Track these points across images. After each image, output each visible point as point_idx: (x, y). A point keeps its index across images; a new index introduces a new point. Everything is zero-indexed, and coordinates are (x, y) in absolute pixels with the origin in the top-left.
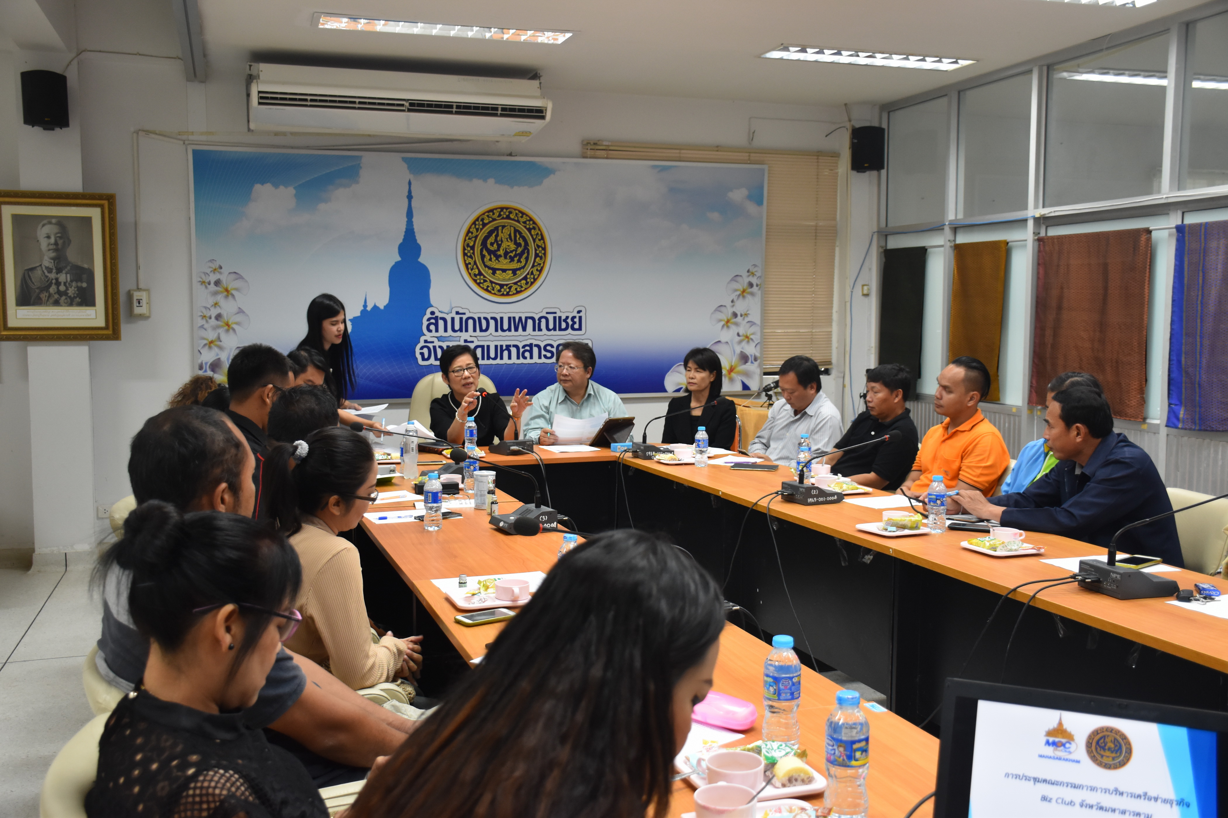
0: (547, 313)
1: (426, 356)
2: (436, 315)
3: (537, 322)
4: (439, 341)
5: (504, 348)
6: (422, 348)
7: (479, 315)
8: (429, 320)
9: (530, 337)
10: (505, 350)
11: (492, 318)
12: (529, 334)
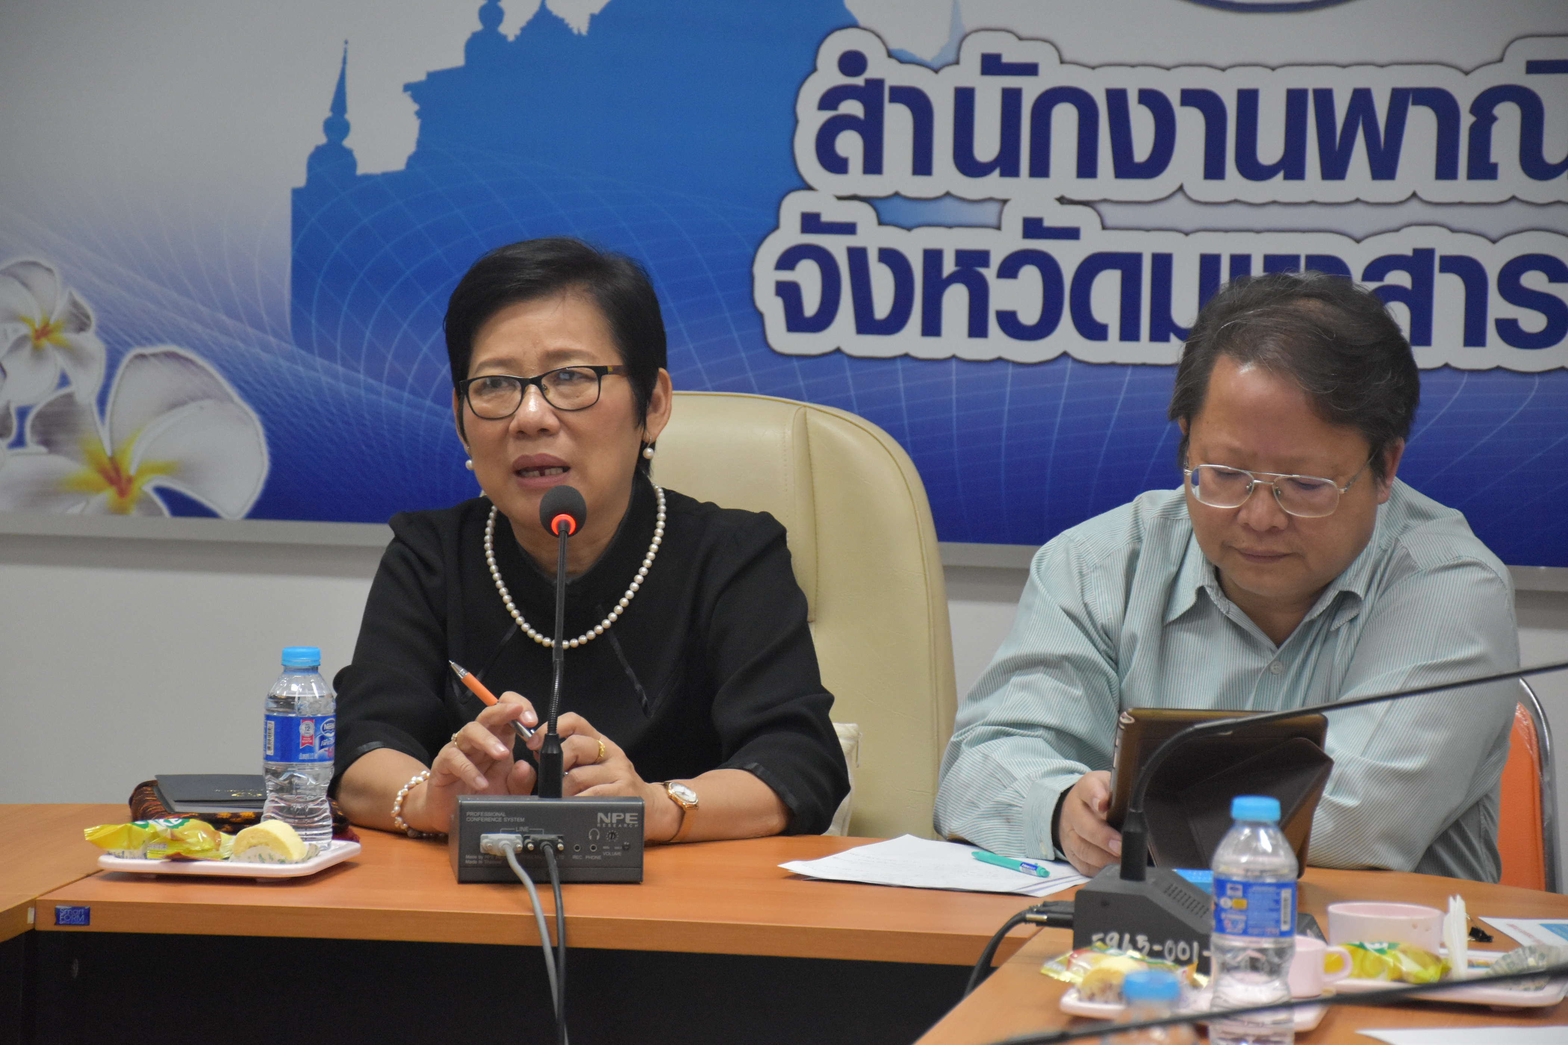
0: (1534, 67)
1: (811, 305)
2: (871, 73)
3: (1467, 120)
4: (881, 223)
6: (788, 260)
7: (1117, 79)
8: (830, 100)
9: (1415, 211)
11: (1190, 97)
12: (1414, 195)
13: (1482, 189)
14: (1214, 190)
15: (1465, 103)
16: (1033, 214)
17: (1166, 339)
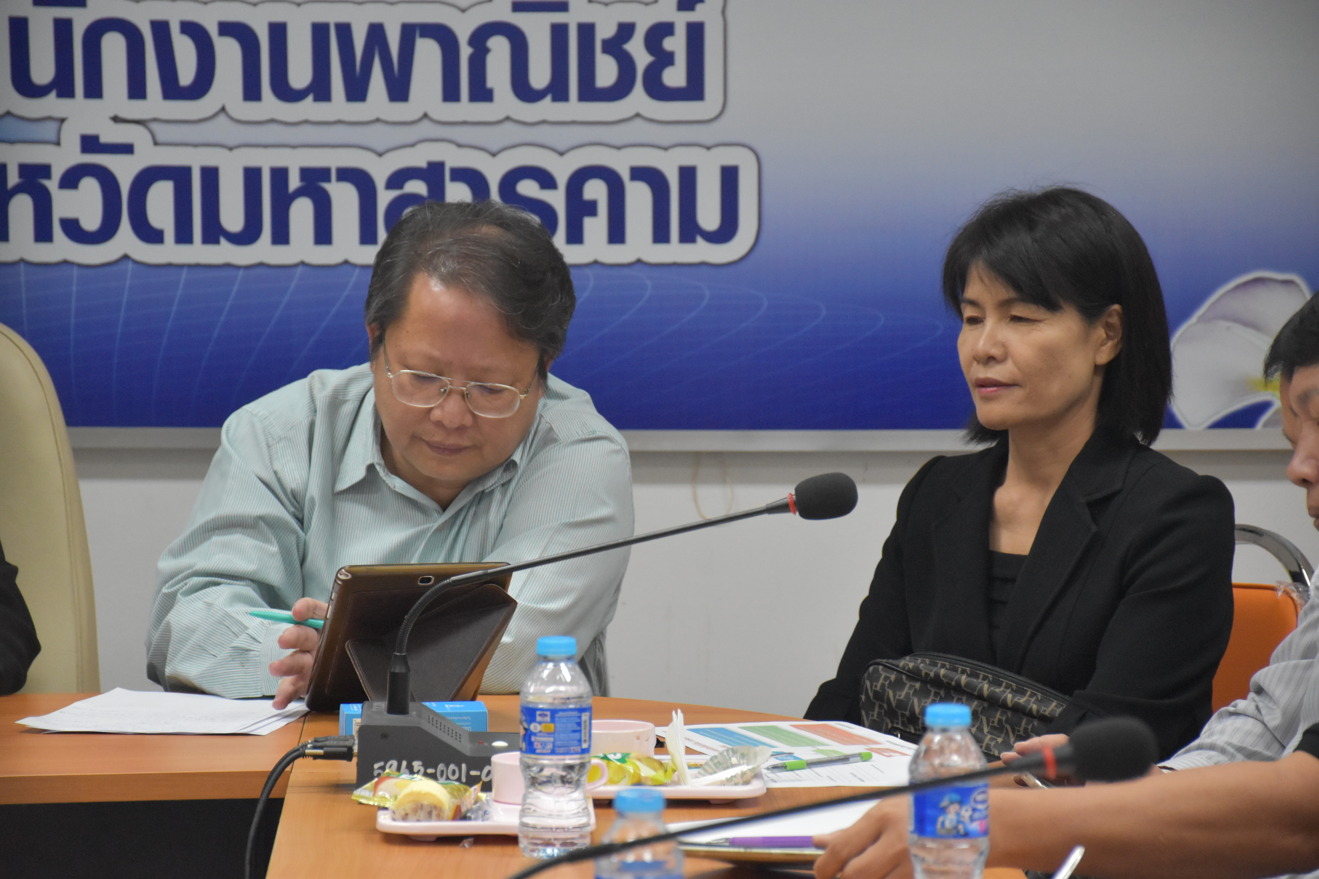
0: (518, 6)
3: (465, 52)
7: (160, 12)
9: (426, 129)
11: (227, 29)
12: (425, 116)
13: (481, 111)
14: (252, 110)
15: (463, 37)
16: (90, 131)
17: (217, 242)
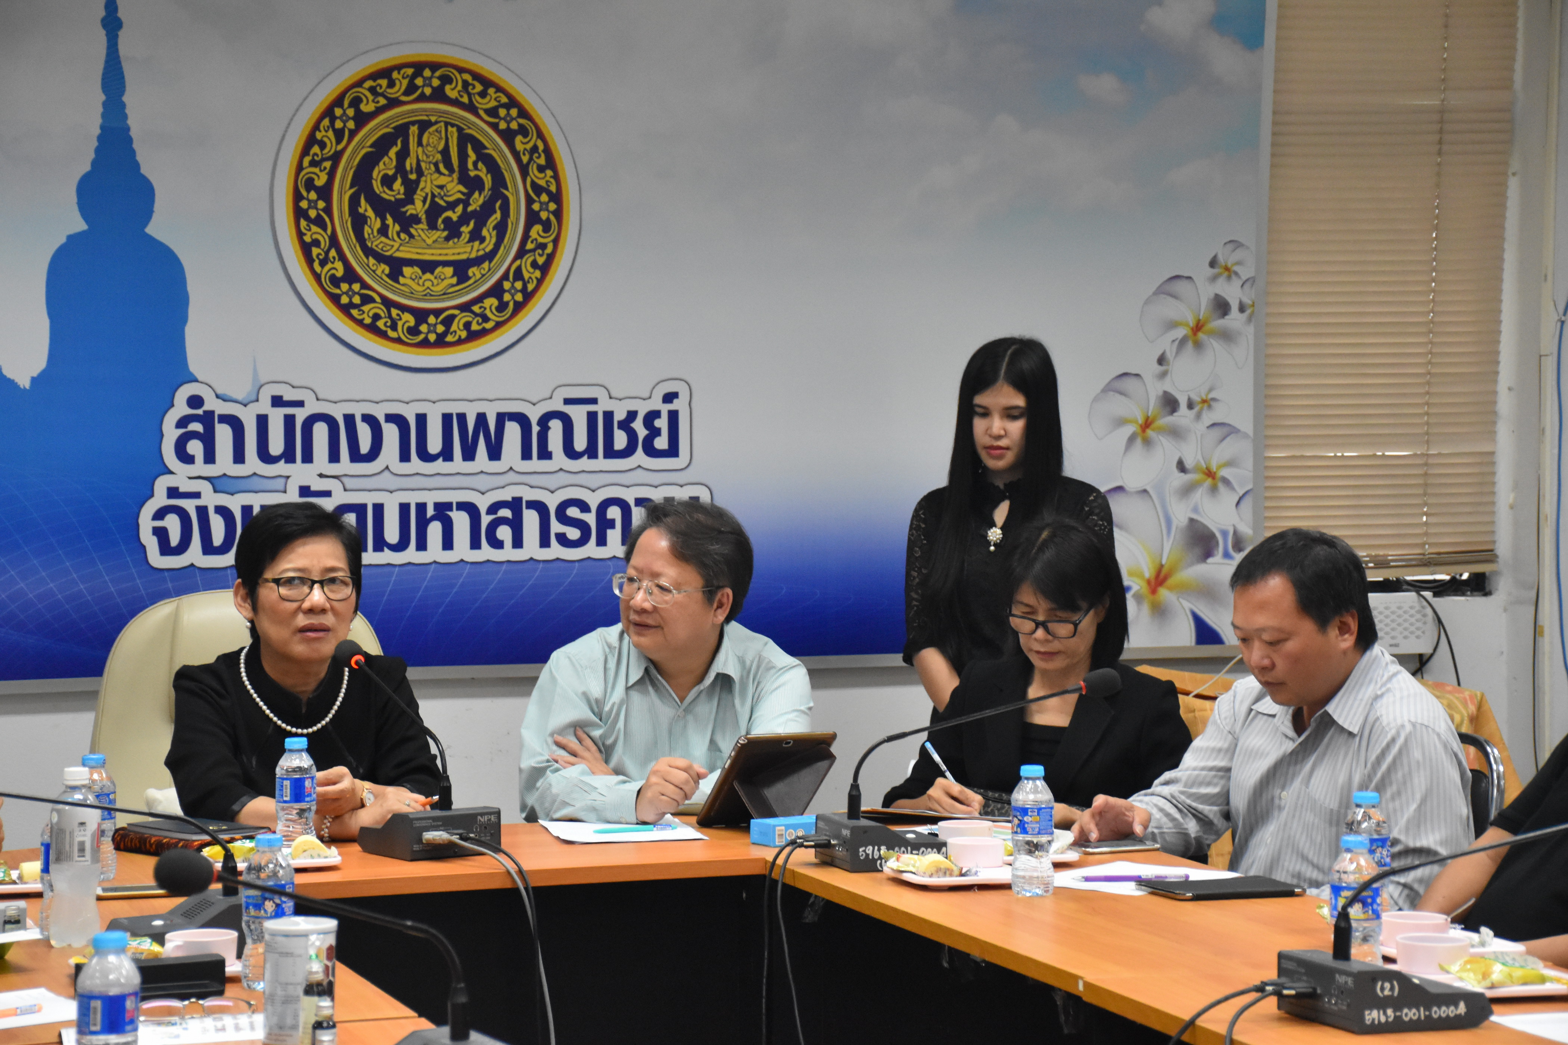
0: (568, 401)
1: (175, 539)
2: (207, 407)
3: (535, 429)
4: (215, 491)
5: (430, 512)
6: (160, 514)
7: (349, 409)
8: (183, 422)
9: (512, 477)
10: (433, 518)
11: (390, 418)
12: (511, 468)
13: (545, 465)
14: (405, 468)
15: (534, 421)
16: (305, 483)
17: (382, 550)
